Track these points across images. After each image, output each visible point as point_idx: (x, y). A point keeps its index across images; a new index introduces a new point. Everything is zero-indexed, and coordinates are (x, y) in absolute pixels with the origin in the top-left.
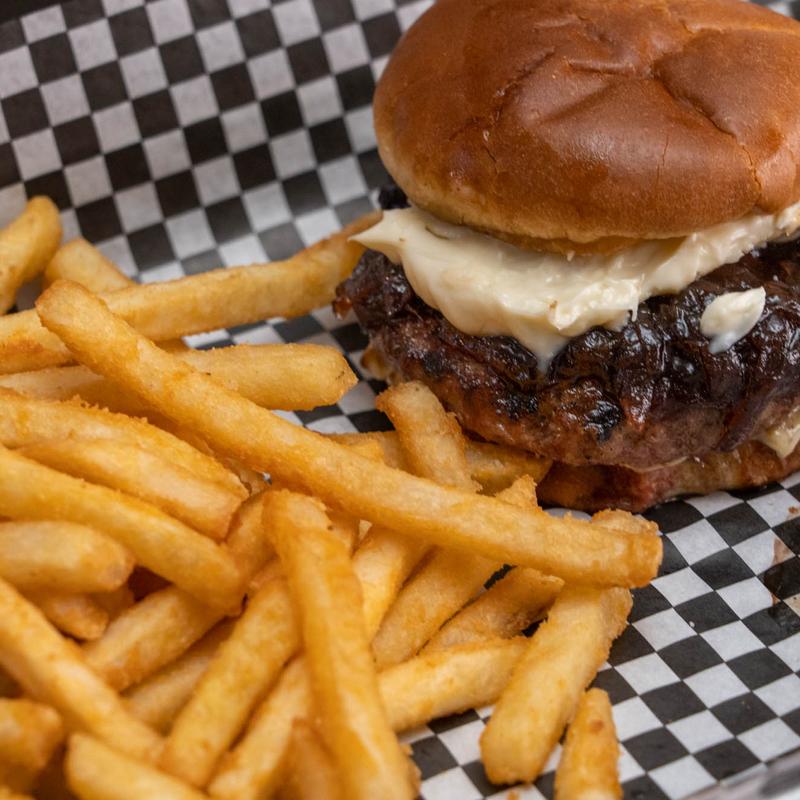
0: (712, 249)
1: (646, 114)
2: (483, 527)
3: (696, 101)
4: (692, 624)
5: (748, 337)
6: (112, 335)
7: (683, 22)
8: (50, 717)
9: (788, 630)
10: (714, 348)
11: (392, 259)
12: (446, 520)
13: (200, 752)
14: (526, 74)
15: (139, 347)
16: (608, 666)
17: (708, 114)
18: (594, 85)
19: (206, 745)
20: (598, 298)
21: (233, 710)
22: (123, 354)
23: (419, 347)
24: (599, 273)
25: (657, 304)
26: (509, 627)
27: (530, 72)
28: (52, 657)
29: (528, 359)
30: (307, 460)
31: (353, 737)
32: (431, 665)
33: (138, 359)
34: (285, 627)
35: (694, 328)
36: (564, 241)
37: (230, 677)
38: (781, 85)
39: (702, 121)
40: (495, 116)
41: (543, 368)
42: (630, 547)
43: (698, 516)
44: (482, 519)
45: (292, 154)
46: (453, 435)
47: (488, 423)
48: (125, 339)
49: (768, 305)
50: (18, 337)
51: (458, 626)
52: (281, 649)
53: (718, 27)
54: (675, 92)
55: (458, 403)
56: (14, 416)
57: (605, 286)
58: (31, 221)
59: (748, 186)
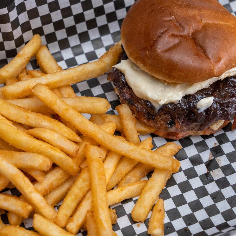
0: (202, 85)
1: (188, 52)
2: (138, 155)
3: (202, 47)
4: (187, 177)
5: (208, 109)
6: (50, 98)
7: (201, 20)
8: (30, 208)
9: (210, 181)
10: (199, 112)
11: (122, 72)
12: (129, 153)
13: (65, 217)
14: (159, 37)
15: (57, 101)
16: (165, 188)
17: (205, 52)
18: (176, 41)
19: (66, 216)
20: (172, 97)
21: (73, 205)
22: (53, 104)
23: (127, 96)
24: (173, 89)
25: (187, 97)
26: (142, 175)
27: (160, 36)
28: (31, 192)
29: (153, 108)
30: (96, 135)
31: (101, 220)
32: (122, 190)
33: (57, 105)
34: (87, 183)
35: (195, 106)
36: (165, 81)
37: (73, 197)
38: (224, 44)
39: (202, 54)
40: (150, 48)
41: (157, 111)
42: (173, 163)
43: (192, 143)
44: (138, 154)
45: (102, 21)
46: (134, 121)
47: (143, 120)
48: (54, 99)
49: (214, 100)
50: (28, 88)
51: (130, 175)
52: (86, 189)
53: (210, 22)
54: (197, 44)
55: (136, 113)
56: (26, 117)
57: (174, 93)
58: (33, 43)
59: (212, 74)
